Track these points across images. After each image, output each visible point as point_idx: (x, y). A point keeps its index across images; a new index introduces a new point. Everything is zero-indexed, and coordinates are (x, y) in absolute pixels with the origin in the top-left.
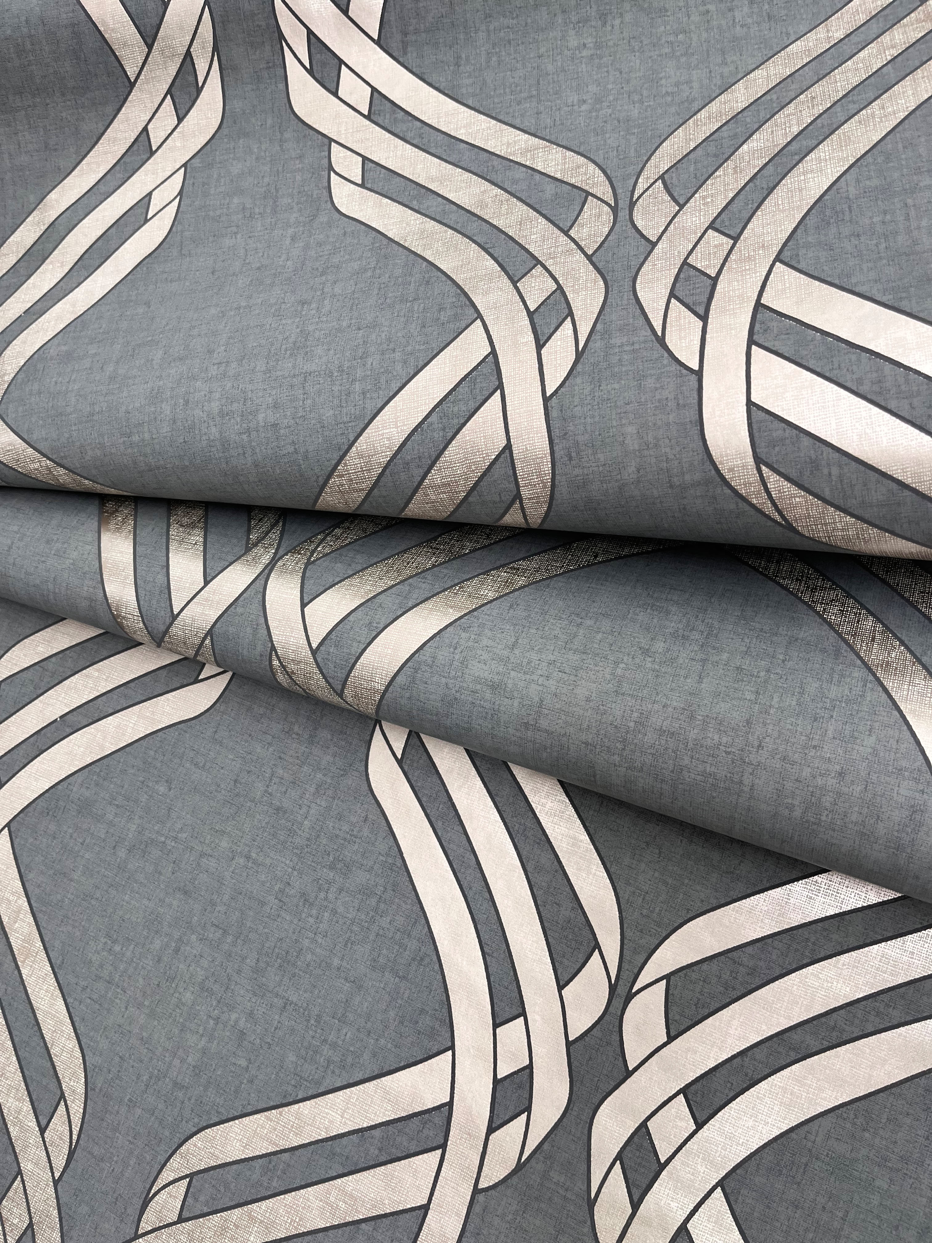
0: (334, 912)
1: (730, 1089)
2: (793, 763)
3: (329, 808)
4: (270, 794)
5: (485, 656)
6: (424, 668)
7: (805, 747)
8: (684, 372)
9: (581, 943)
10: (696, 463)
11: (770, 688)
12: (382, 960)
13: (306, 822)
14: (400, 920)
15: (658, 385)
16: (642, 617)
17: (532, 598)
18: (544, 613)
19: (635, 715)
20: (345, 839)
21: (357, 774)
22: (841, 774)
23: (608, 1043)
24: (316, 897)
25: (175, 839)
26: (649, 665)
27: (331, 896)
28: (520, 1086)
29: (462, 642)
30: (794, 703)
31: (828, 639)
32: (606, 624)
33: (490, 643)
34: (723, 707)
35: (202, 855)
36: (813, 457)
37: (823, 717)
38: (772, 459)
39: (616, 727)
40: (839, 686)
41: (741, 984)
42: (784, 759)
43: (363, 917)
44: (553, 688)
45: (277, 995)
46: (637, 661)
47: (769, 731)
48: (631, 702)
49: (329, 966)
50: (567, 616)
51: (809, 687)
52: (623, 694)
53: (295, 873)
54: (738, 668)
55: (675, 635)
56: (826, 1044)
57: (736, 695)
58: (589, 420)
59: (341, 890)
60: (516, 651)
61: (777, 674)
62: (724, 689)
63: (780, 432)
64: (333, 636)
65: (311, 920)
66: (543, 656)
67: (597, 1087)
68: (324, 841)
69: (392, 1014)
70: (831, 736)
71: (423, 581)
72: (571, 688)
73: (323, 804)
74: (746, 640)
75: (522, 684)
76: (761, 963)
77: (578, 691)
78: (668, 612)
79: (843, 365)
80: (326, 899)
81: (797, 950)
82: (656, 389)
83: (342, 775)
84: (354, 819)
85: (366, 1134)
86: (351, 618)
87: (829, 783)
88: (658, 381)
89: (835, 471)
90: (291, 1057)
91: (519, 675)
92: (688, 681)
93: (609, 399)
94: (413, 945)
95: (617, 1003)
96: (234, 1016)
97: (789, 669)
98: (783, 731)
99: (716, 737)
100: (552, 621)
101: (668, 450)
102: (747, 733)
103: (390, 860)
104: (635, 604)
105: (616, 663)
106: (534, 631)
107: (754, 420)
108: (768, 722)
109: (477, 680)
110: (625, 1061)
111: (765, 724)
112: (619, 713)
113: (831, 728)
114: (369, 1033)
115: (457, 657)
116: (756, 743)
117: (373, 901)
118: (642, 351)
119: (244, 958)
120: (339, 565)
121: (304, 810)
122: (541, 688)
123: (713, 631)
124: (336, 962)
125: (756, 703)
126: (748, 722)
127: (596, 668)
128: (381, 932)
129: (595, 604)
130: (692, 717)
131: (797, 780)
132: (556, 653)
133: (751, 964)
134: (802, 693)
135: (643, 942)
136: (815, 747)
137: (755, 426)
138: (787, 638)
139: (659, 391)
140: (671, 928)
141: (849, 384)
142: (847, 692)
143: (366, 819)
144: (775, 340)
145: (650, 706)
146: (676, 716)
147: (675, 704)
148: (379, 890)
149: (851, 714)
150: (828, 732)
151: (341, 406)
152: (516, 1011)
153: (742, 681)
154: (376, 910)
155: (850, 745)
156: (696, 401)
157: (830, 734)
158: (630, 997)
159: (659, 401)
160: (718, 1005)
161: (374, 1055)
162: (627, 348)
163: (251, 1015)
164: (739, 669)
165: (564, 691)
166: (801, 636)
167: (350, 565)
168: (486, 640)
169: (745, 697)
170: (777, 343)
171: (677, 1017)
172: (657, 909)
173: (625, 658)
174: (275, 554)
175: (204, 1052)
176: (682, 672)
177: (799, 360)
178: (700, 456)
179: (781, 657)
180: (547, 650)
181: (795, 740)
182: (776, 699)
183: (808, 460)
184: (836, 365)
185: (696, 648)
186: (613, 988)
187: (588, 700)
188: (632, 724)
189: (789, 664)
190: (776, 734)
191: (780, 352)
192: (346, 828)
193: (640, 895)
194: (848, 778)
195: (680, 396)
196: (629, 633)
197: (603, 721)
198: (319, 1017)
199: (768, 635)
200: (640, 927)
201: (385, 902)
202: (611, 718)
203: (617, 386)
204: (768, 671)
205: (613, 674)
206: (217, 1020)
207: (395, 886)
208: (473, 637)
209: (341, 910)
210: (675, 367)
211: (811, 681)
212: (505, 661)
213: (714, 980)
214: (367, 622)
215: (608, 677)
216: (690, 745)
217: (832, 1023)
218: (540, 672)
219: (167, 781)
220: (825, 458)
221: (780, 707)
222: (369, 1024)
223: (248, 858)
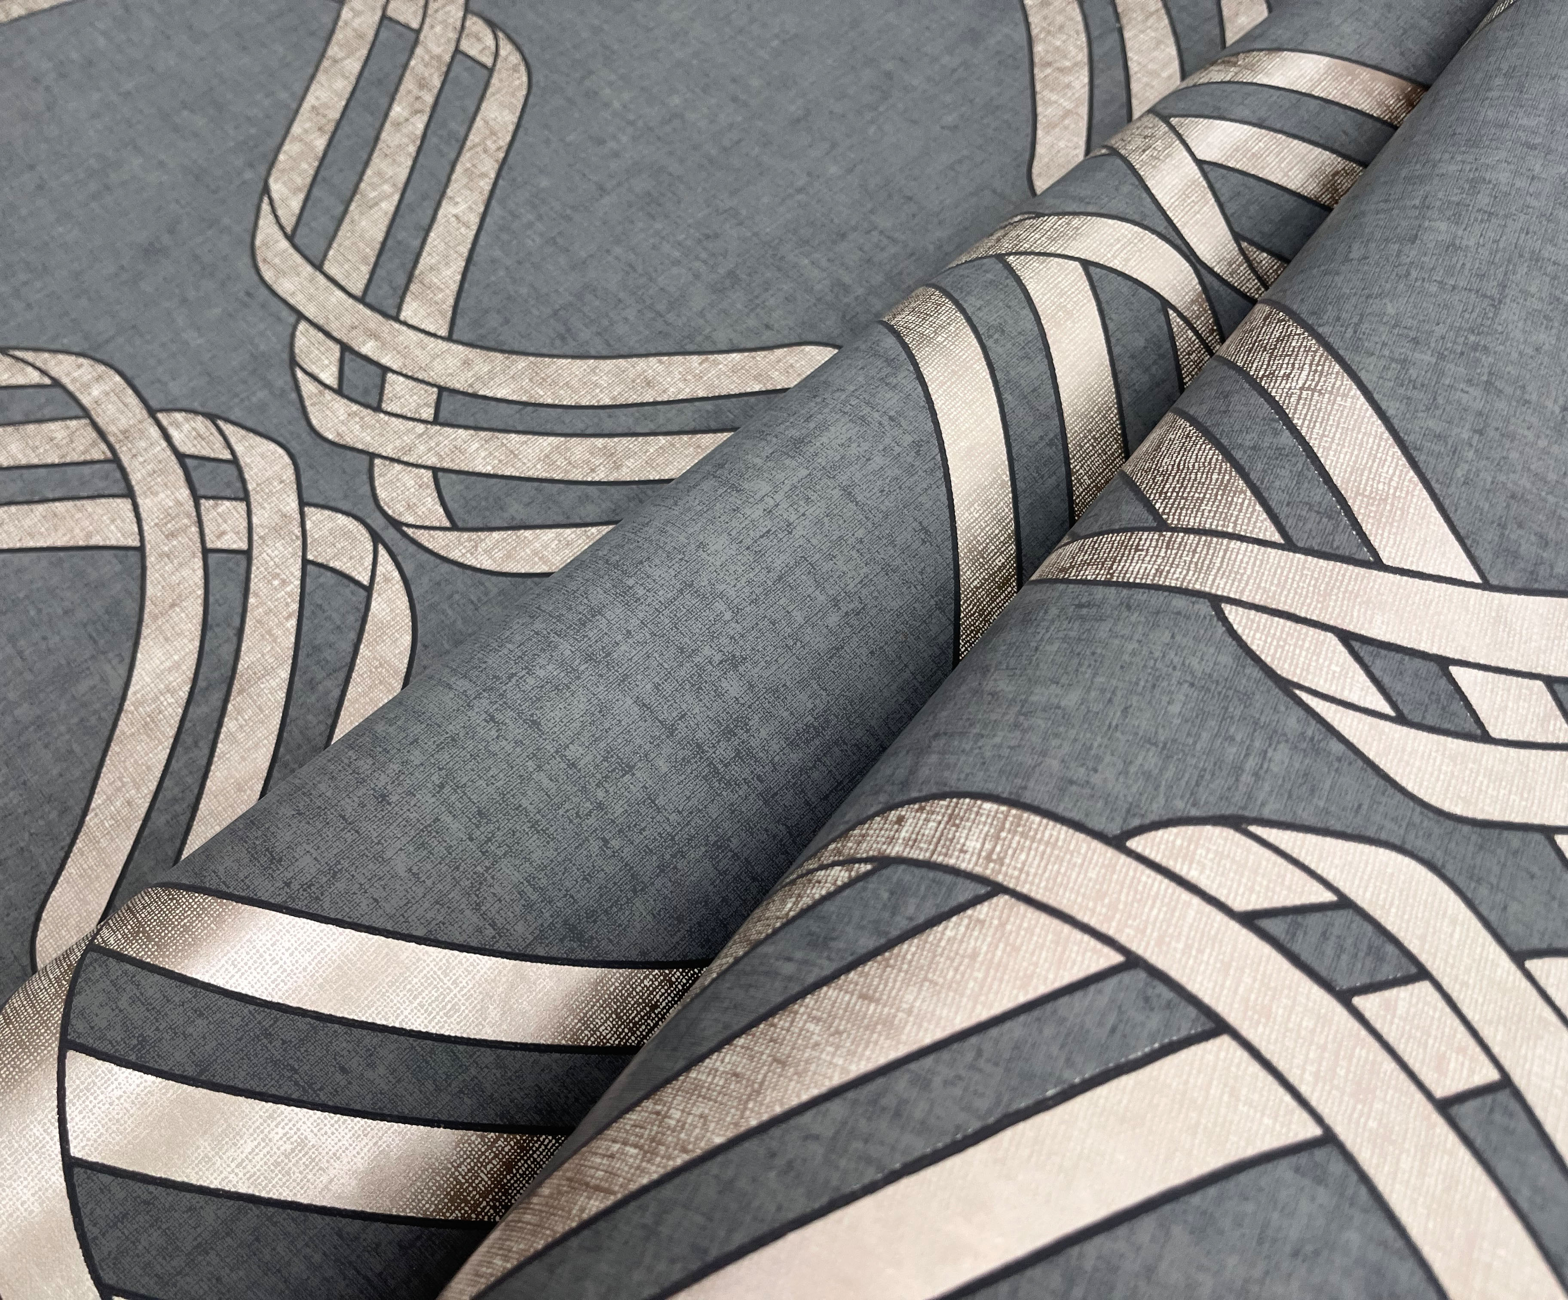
0: (676, 263)
1: (217, 601)
2: (440, 748)
3: (810, 290)
4: (868, 232)
5: (854, 450)
6: (887, 370)
7: (450, 774)
8: (1136, 822)
9: (469, 512)
10: (947, 774)
11: (570, 788)
12: (589, 297)
13: (806, 261)
14: (621, 329)
15: (1133, 769)
16: (803, 701)
17: (928, 570)
18: (887, 569)
19: (641, 592)
20: (757, 297)
21: (837, 332)
22: (383, 798)
23: (346, 497)
24: (705, 249)
25: (872, 122)
26: (707, 651)
27: (697, 264)
28: (366, 392)
29: (897, 432)
30: (525, 803)
31: (611, 941)
32: (817, 641)
33: (873, 466)
34: (580, 704)
35: (834, 145)
36: (833, 944)
37: (477, 827)
38: (872, 883)
39: (641, 562)
40: (515, 886)
41: (308, 667)
42: (453, 740)
43: (651, 292)
44: (748, 511)
45: (619, 184)
46: (724, 641)
47: (504, 743)
48: (663, 595)
49: (618, 241)
50: (863, 597)
51: (538, 842)
52: (681, 591)
53: (749, 234)
54: (631, 768)
55: (743, 722)
56: (188, 725)
57: (585, 733)
58: (1131, 646)
59: (697, 276)
60: (837, 493)
61: (589, 814)
62: (607, 725)
63: (911, 910)
64: (1011, 282)
65: (681, 237)
66: (807, 523)
67: (311, 467)
68: (769, 275)
69: (524, 291)
70: (443, 817)
71: (1047, 440)
72: (734, 533)
73: (818, 287)
74: (673, 817)
75: (781, 476)
76: (313, 699)
77: (724, 539)
78: (792, 744)
79: (977, 1077)
80: (697, 258)
81: (299, 746)
82: (1127, 763)
83: (844, 316)
84: (776, 315)
85: (422, 234)
86: (1027, 311)
87: (383, 776)
88: (1143, 773)
89: (788, 968)
90: (544, 183)
91: (796, 479)
92: (649, 686)
93: (1154, 686)
94: (585, 334)
95: (378, 522)
96: (624, 139)
97: (587, 839)
98: (491, 761)
99: (541, 673)
100: (865, 570)
101: (997, 740)
102: (520, 714)
103: (699, 339)
104: (835, 709)
105: (737, 611)
106: (860, 533)
107: (960, 880)
108: (518, 749)
109: (823, 427)
110: (316, 506)
111: (518, 743)
112: (657, 573)
113: (455, 826)
114: (519, 263)
115: (876, 415)
116: (499, 717)
117: (661, 307)
118: (1231, 781)
119: (682, 161)
120: (1141, 343)
121: (824, 263)
122: (758, 497)
123: (719, 781)
124: (618, 250)
125: (557, 752)
126: (535, 724)
127: (744, 580)
128: (621, 306)
129: (864, 651)
130: (589, 658)
131: (416, 740)
132: (802, 541)
133: (320, 688)
134: (534, 825)
135: (425, 580)
136: (442, 786)
137: (948, 878)
138: (646, 879)
139: (1120, 766)
140: (419, 618)
141: (928, 1062)
142: (497, 889)
143: (768, 327)
144: (1112, 1001)
145: (641, 615)
146: (606, 639)
147: (624, 648)
148: (671, 317)
149: (457, 868)
150: (451, 818)
151: (1395, 326)
152: (443, 415)
153: (605, 759)
154: (651, 307)
155: (413, 833)
156: (1060, 810)
157: (447, 819)
158: (376, 538)
159: (1099, 759)
160: (305, 629)
161: (493, 261)
162: (1251, 763)
163: (616, 155)
164: (629, 769)
165: (734, 523)
166: (638, 902)
167: (1133, 357)
168: (882, 463)
169: (576, 742)
170: (1103, 1001)
171: (322, 580)
172: (450, 612)
173: (739, 628)
174: (1210, 270)
175: (607, 105)
176: (668, 688)
177: (1036, 1013)
178: (953, 783)
179: (615, 843)
180: (815, 534)
181: (468, 767)
182: (546, 782)
183: (834, 935)
184: (982, 1063)
185: (699, 734)
186: (397, 525)
187: (702, 546)
188: (631, 582)
189: (595, 846)
190: (494, 748)
191: (1079, 995)
192: (772, 302)
193: (479, 600)
194: (371, 804)
195: (1087, 791)
196: (781, 661)
197: (660, 552)
198: (569, 219)
199: (667, 857)
200: (443, 584)
201: (654, 319)
202: (657, 562)
203: (1175, 709)
204: (600, 806)
205: (721, 595)
206: (631, 123)
207: (666, 335)
208: (897, 449)
209: (675, 270)
210: (1156, 811)
211: (547, 854)
212: (831, 471)
213: (332, 638)
214: (1007, 329)
215: (721, 587)
216: (553, 638)
217: (201, 744)
218: (784, 505)
219: (956, 127)
220: (819, 961)
221: (530, 779)
222: (528, 265)
223: (800, 190)
